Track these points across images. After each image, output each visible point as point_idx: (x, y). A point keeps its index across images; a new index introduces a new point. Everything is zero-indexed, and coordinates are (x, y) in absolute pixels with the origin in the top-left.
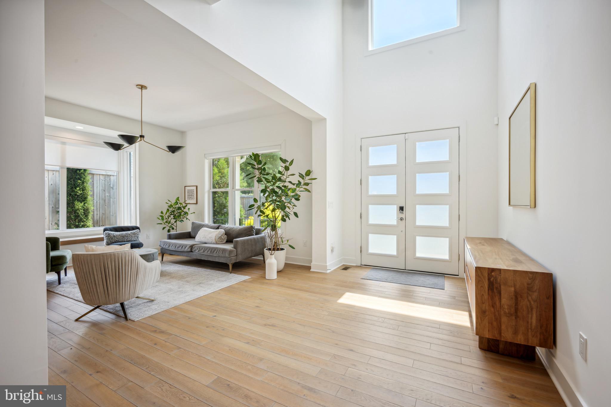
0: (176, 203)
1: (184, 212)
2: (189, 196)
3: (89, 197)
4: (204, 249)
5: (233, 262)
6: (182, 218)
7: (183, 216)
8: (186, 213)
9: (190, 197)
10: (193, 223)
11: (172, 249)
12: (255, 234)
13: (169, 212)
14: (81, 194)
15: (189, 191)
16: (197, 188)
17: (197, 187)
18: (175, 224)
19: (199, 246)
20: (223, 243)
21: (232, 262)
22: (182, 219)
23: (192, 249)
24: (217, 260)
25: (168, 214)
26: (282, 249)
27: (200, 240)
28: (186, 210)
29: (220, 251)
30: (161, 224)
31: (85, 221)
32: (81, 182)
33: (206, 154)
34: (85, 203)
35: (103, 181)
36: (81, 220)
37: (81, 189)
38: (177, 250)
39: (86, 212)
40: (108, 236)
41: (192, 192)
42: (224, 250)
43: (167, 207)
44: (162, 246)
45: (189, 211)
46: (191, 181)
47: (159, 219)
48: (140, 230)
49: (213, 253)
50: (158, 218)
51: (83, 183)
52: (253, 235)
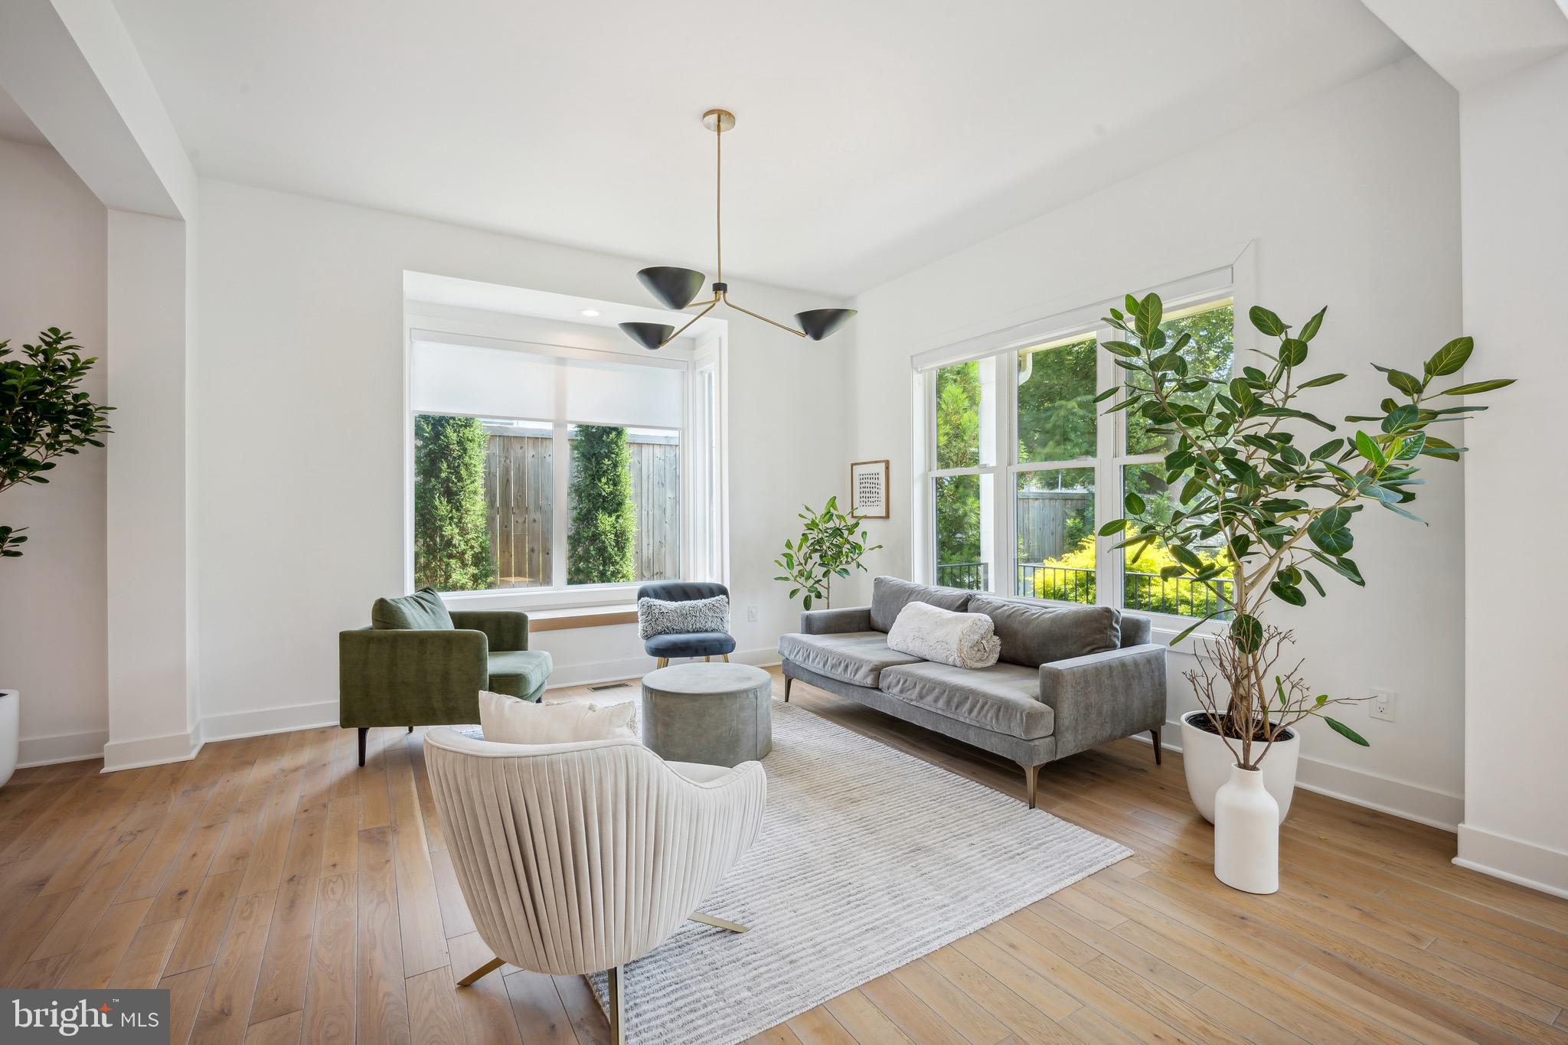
0: (828, 516)
1: (849, 543)
2: (864, 495)
3: (627, 501)
4: (923, 688)
5: (1043, 759)
6: (844, 562)
7: (847, 557)
8: (855, 549)
9: (868, 496)
10: (878, 583)
11: (813, 670)
12: (1118, 643)
13: (809, 544)
14: (611, 493)
15: (863, 477)
16: (887, 468)
17: (887, 463)
18: (824, 582)
19: (904, 673)
20: (990, 664)
21: (1036, 763)
22: (843, 567)
23: (877, 678)
24: (973, 739)
25: (805, 549)
26: (1285, 736)
27: (902, 647)
28: (855, 538)
29: (986, 708)
30: (786, 579)
31: (618, 563)
32: (610, 462)
33: (916, 356)
34: (618, 517)
35: (662, 462)
36: (610, 559)
37: (610, 480)
38: (830, 676)
39: (621, 539)
40: (649, 611)
41: (872, 481)
42: (1004, 707)
43: (803, 530)
44: (786, 653)
45: (865, 543)
46: (870, 447)
47: (781, 565)
48: (728, 597)
49: (956, 708)
50: (776, 561)
51: (615, 466)
52: (1113, 647)
